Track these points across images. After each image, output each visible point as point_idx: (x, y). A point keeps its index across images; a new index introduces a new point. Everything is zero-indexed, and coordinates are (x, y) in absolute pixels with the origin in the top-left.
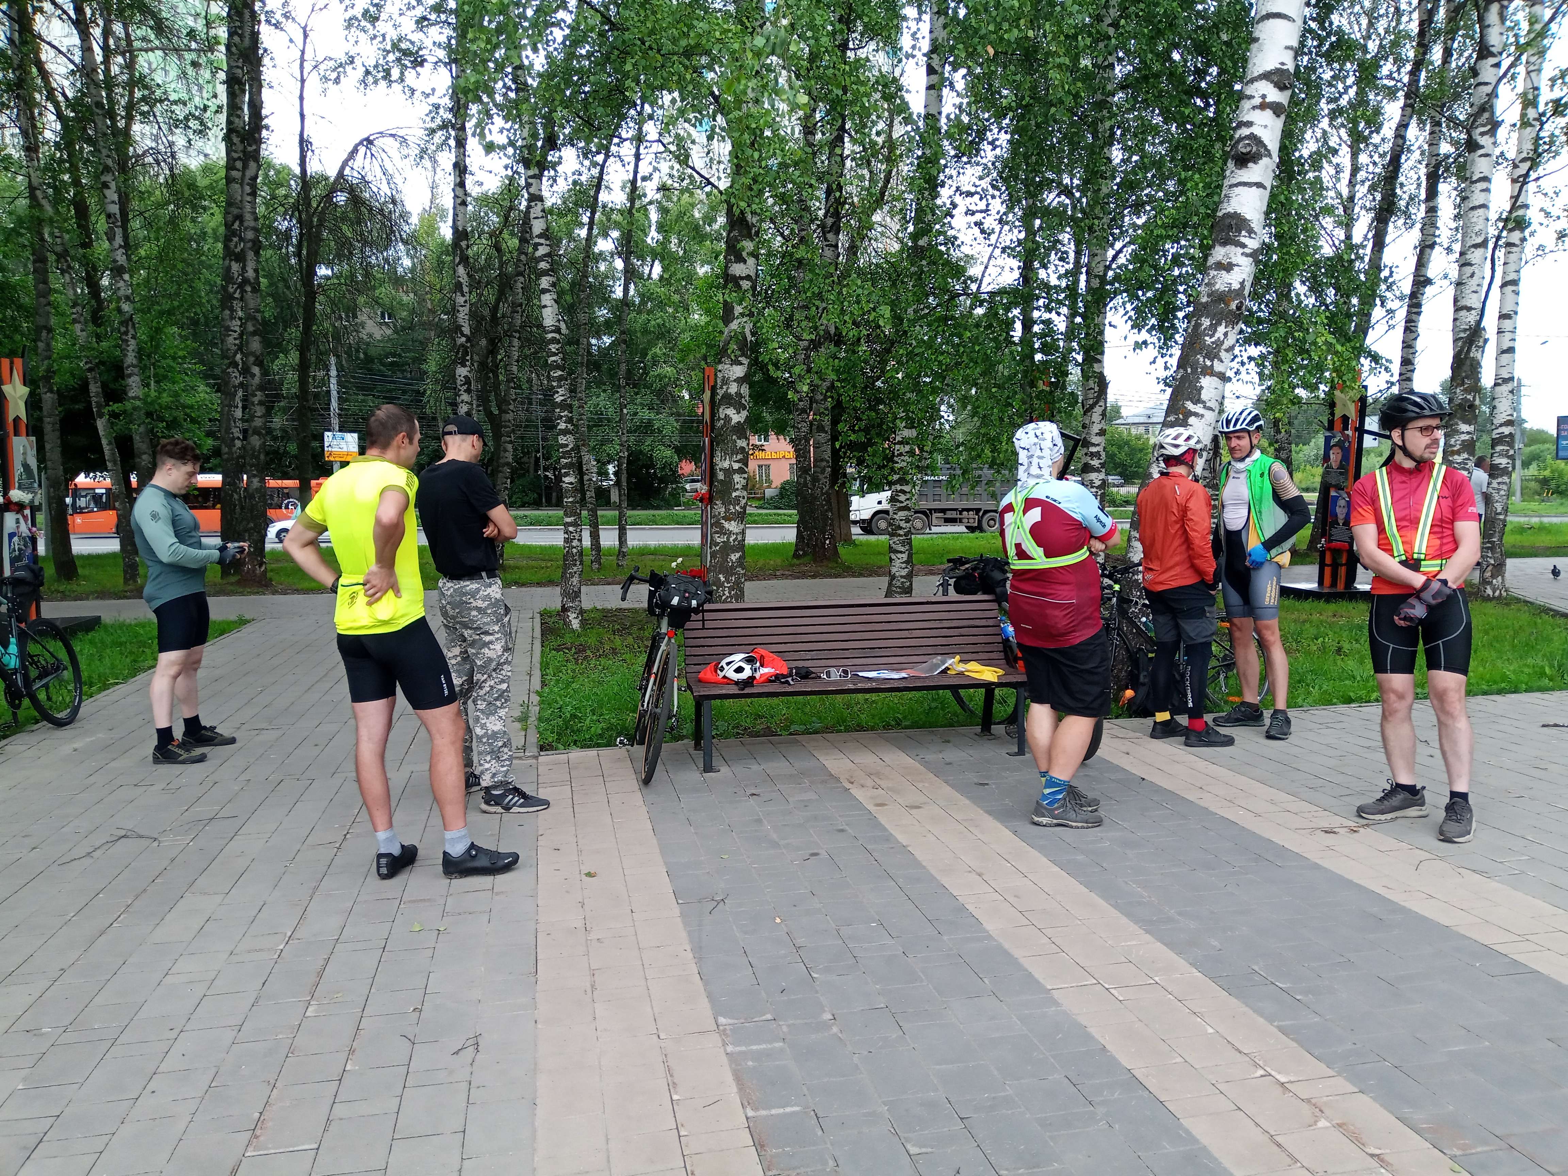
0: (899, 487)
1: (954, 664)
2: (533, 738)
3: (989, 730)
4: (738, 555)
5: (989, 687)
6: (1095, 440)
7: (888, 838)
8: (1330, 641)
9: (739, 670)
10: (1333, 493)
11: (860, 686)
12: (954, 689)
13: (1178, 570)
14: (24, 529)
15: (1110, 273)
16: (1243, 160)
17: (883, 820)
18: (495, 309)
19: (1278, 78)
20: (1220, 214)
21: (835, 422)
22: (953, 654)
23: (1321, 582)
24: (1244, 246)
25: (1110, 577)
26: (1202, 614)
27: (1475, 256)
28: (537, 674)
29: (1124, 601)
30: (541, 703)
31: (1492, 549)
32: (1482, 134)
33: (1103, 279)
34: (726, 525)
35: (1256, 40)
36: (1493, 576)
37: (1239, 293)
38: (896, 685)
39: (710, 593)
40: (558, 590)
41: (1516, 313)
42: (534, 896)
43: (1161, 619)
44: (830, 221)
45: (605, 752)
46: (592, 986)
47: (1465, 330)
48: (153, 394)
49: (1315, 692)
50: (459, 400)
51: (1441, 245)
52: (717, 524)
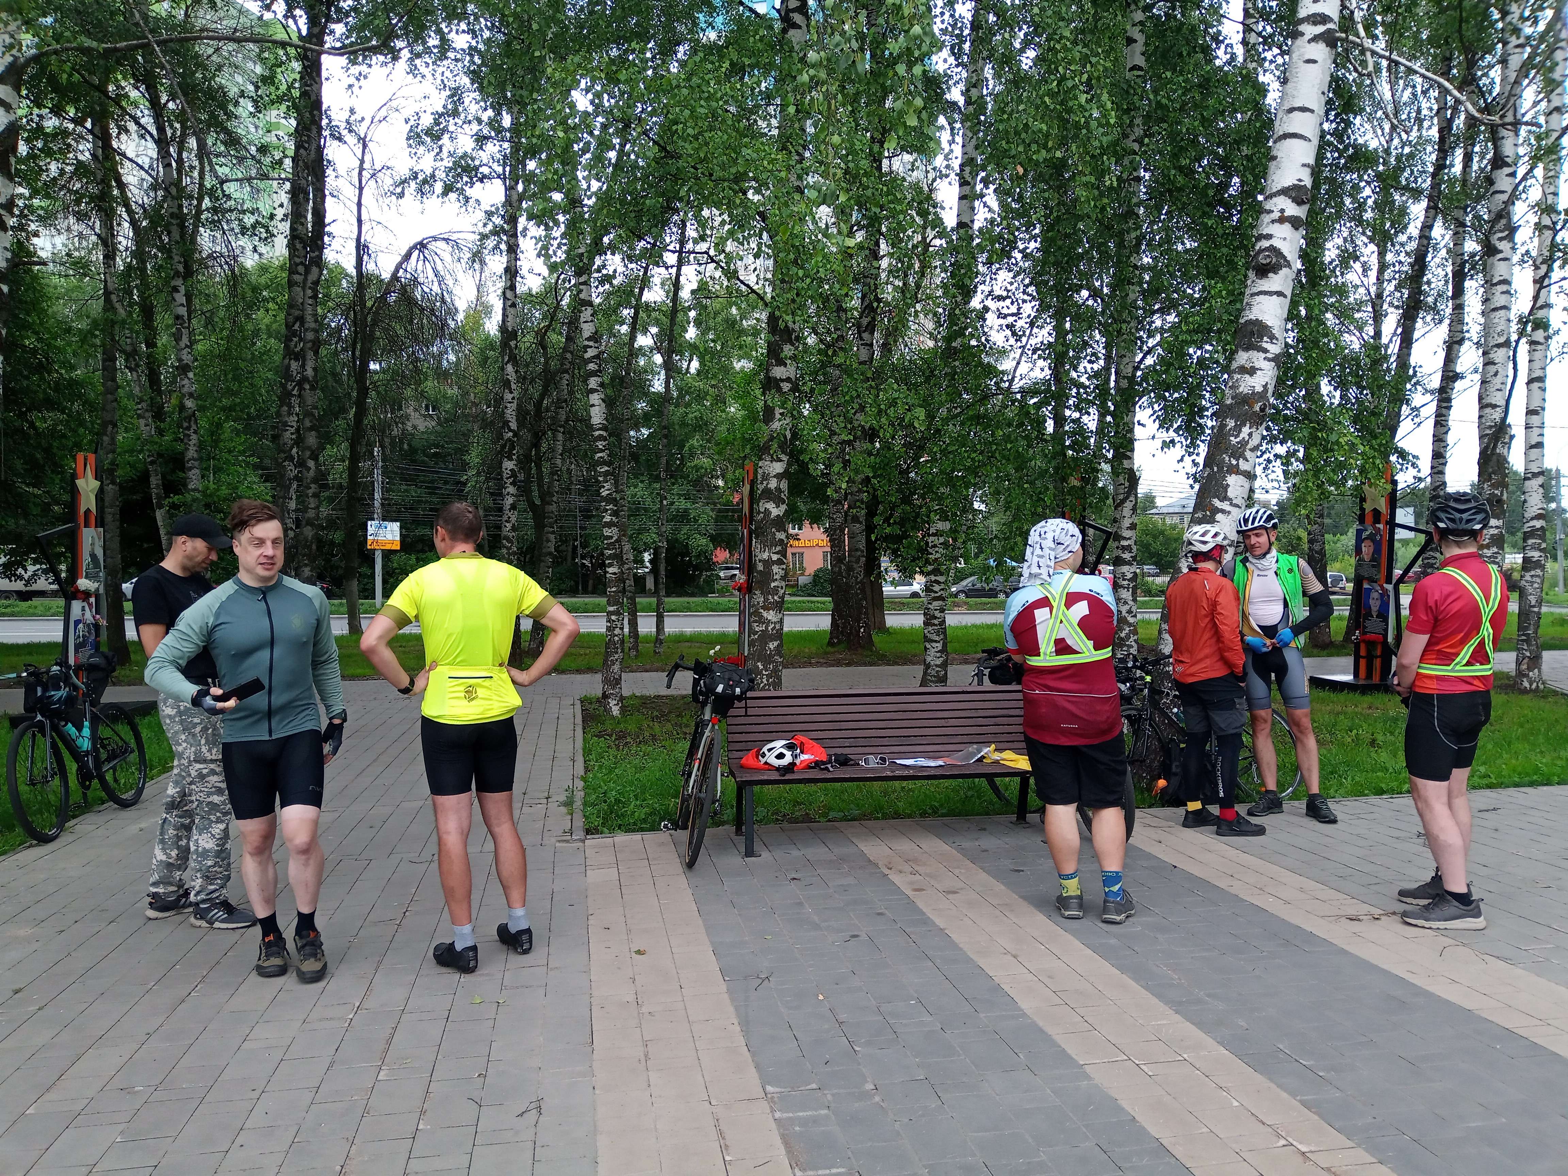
0: (933, 578)
1: (989, 752)
2: (579, 822)
3: (1024, 818)
4: (776, 644)
5: (1022, 774)
6: (1126, 533)
7: (926, 921)
8: (1364, 732)
9: (781, 756)
10: (1366, 586)
11: (898, 773)
12: (990, 777)
13: (1208, 662)
14: (89, 616)
15: (1139, 373)
16: (1263, 271)
17: (920, 904)
18: (540, 402)
19: (1295, 193)
20: (1242, 321)
21: (871, 514)
22: (988, 743)
23: (1356, 675)
24: (1266, 351)
25: (1141, 668)
26: (1231, 705)
27: (1500, 355)
28: (580, 760)
29: (1155, 691)
30: (584, 788)
31: (1527, 641)
32: (1501, 239)
33: (1132, 379)
34: (765, 614)
35: (1274, 158)
36: (1529, 669)
37: (1263, 395)
38: (933, 772)
39: (752, 681)
40: (599, 677)
41: (1543, 409)
42: (588, 972)
43: (1192, 710)
44: (865, 321)
45: (649, 836)
46: (646, 1056)
47: (1490, 427)
48: (212, 486)
49: (1347, 783)
50: (505, 492)
51: (1469, 339)
52: (757, 613)
